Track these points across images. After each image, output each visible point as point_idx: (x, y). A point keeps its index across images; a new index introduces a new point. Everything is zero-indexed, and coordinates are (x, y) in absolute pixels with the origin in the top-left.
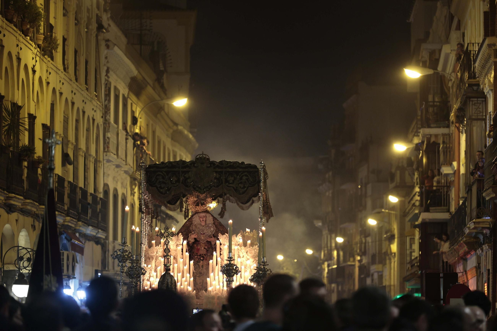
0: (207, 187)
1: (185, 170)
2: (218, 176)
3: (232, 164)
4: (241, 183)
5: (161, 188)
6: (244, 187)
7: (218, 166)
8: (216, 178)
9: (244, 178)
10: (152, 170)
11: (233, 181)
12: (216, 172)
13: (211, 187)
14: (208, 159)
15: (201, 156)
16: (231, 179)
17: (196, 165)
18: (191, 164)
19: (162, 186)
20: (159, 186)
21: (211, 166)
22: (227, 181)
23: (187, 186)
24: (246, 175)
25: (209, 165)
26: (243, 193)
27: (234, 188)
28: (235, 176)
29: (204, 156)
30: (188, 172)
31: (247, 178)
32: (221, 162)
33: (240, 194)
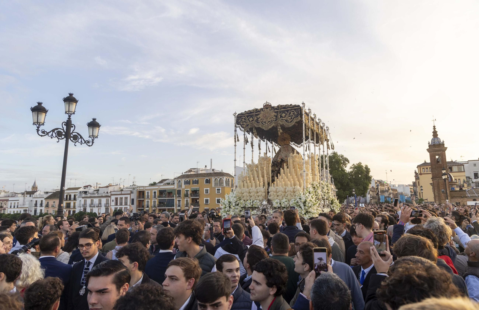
0: (270, 121)
1: (257, 113)
2: (276, 114)
3: (284, 106)
4: (290, 116)
5: (243, 125)
6: (292, 118)
7: (276, 109)
8: (275, 116)
9: (292, 113)
10: (239, 116)
11: (285, 116)
12: (275, 112)
13: (272, 121)
14: (270, 105)
15: (266, 104)
16: (283, 115)
17: (263, 110)
18: (261, 110)
19: (244, 124)
20: (242, 124)
21: (272, 109)
22: (281, 117)
23: (258, 123)
24: (293, 112)
25: (271, 109)
26: (291, 122)
27: (285, 120)
28: (286, 113)
29: (268, 104)
30: (259, 114)
31: (293, 113)
32: (278, 106)
33: (289, 123)
